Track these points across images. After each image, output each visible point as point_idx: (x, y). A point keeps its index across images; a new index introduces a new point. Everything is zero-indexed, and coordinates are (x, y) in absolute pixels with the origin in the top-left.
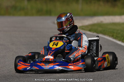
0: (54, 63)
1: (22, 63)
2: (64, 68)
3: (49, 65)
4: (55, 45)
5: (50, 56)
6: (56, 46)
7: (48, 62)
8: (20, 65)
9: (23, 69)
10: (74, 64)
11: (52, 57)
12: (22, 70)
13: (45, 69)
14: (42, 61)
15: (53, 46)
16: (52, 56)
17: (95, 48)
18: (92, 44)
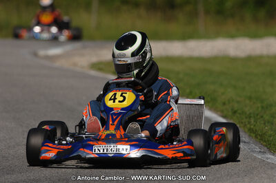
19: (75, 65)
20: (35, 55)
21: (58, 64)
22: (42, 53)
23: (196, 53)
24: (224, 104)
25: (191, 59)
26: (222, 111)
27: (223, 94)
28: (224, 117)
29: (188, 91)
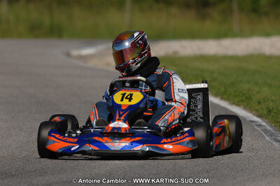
0: (132, 137)
1: (57, 136)
2: (153, 147)
3: (121, 141)
4: (126, 98)
5: (120, 123)
6: (130, 101)
7: (117, 134)
8: (54, 142)
9: (61, 149)
10: (173, 139)
11: (125, 126)
12: (61, 151)
13: (112, 149)
14: (105, 133)
15: (122, 100)
16: (125, 122)
17: (200, 106)
18: (195, 98)
19: (108, 64)
20: (68, 55)
21: (91, 64)
22: (75, 53)
23: (231, 52)
24: (259, 103)
25: (225, 57)
26: (257, 110)
27: (258, 93)
28: (259, 116)
29: (223, 89)
